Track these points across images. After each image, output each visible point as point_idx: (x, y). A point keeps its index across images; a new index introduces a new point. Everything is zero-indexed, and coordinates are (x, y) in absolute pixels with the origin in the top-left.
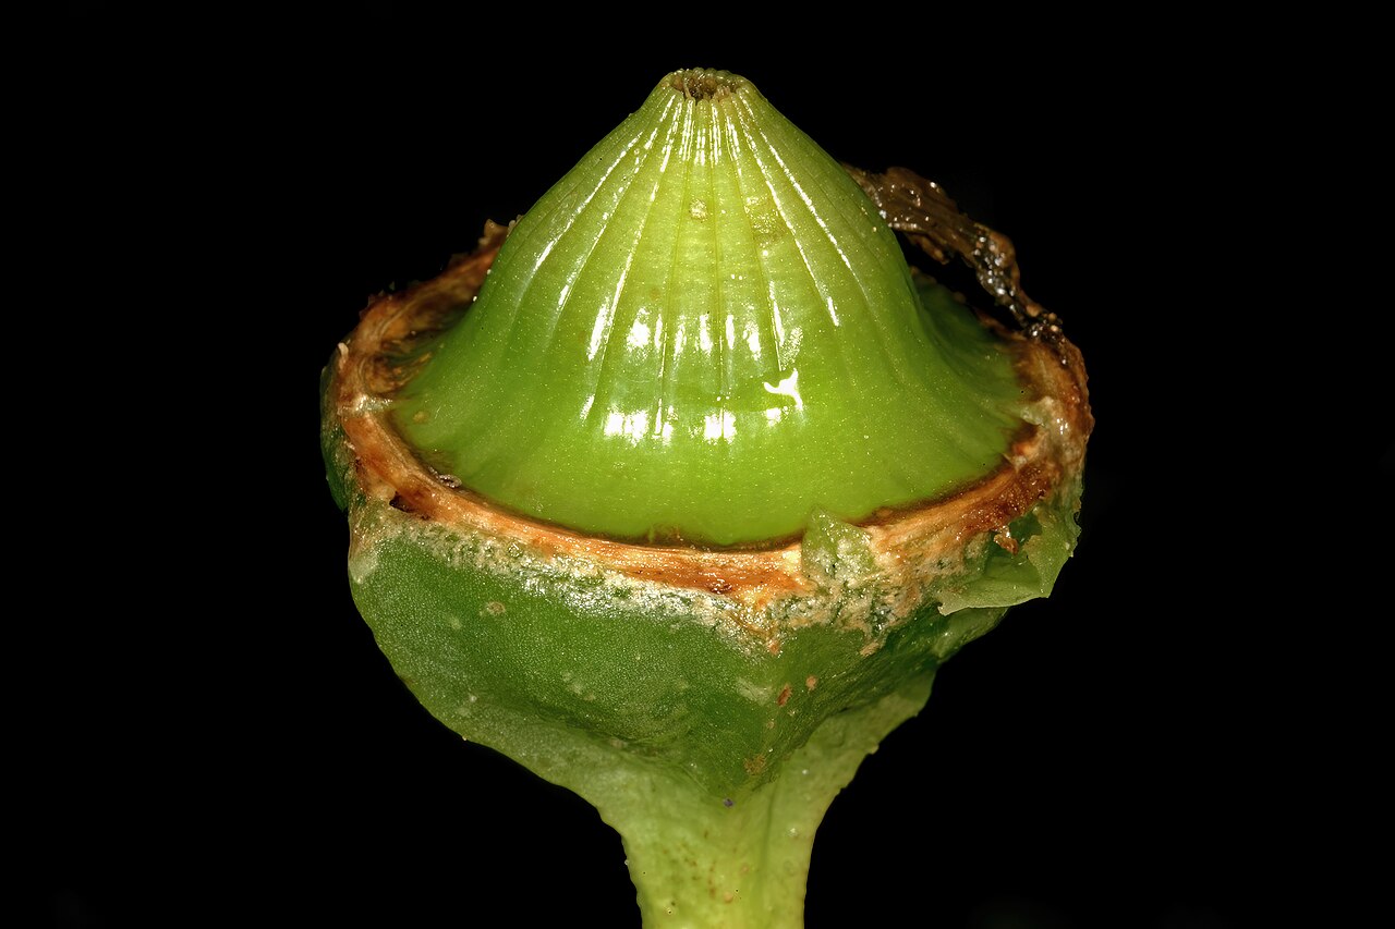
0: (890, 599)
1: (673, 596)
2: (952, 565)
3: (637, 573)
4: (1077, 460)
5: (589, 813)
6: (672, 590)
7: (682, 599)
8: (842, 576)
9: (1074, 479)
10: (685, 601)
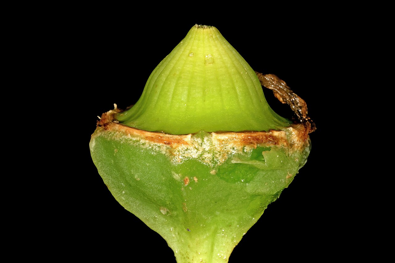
0: (217, 156)
1: (156, 145)
2: (238, 150)
3: (147, 138)
4: (298, 147)
5: (164, 243)
6: (156, 144)
7: (158, 146)
8: (204, 146)
9: (296, 152)
10: (159, 147)
